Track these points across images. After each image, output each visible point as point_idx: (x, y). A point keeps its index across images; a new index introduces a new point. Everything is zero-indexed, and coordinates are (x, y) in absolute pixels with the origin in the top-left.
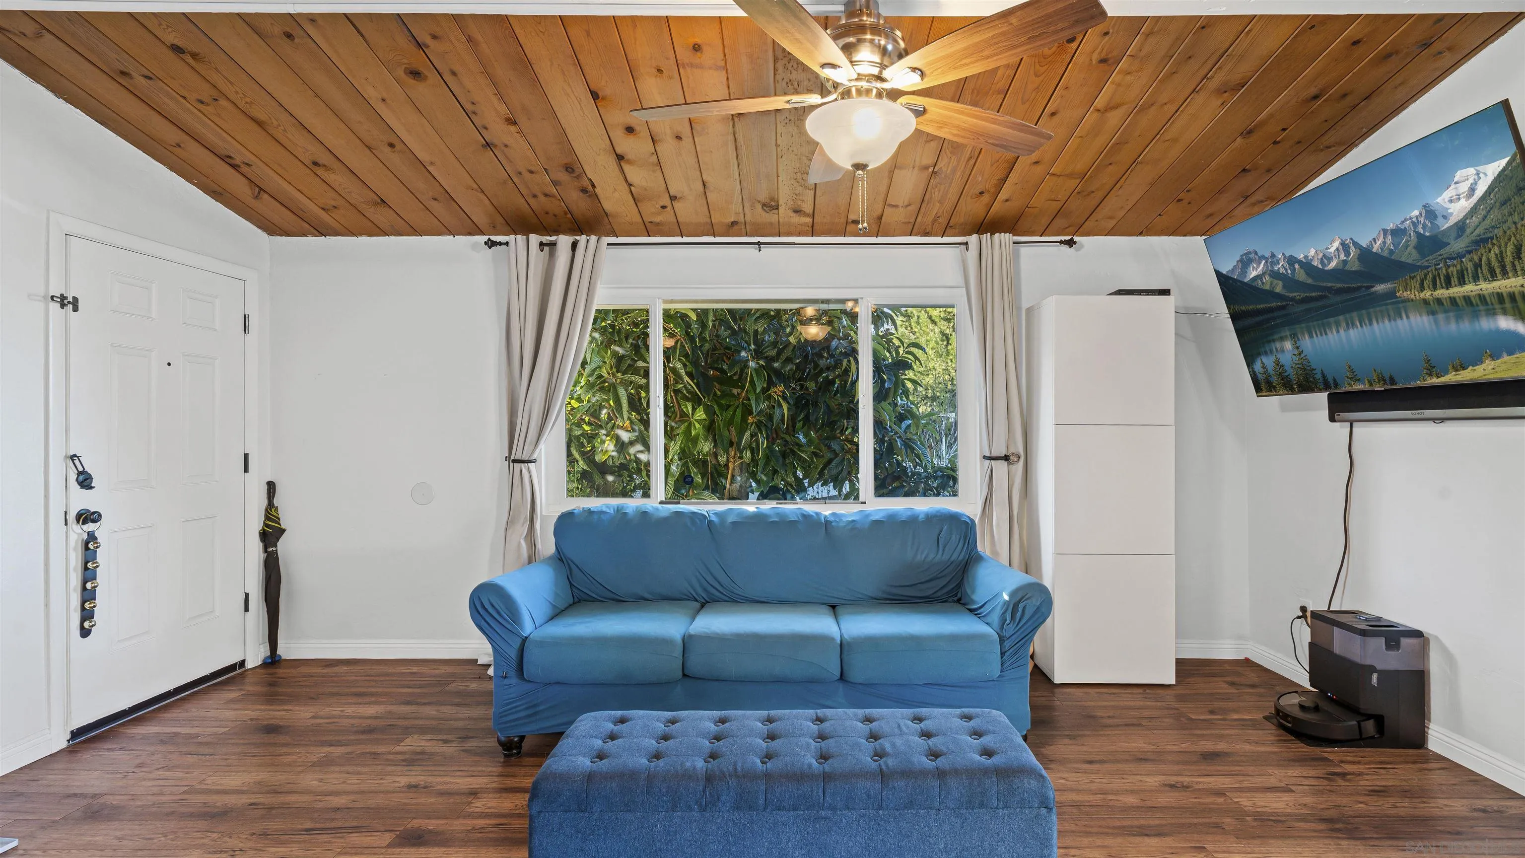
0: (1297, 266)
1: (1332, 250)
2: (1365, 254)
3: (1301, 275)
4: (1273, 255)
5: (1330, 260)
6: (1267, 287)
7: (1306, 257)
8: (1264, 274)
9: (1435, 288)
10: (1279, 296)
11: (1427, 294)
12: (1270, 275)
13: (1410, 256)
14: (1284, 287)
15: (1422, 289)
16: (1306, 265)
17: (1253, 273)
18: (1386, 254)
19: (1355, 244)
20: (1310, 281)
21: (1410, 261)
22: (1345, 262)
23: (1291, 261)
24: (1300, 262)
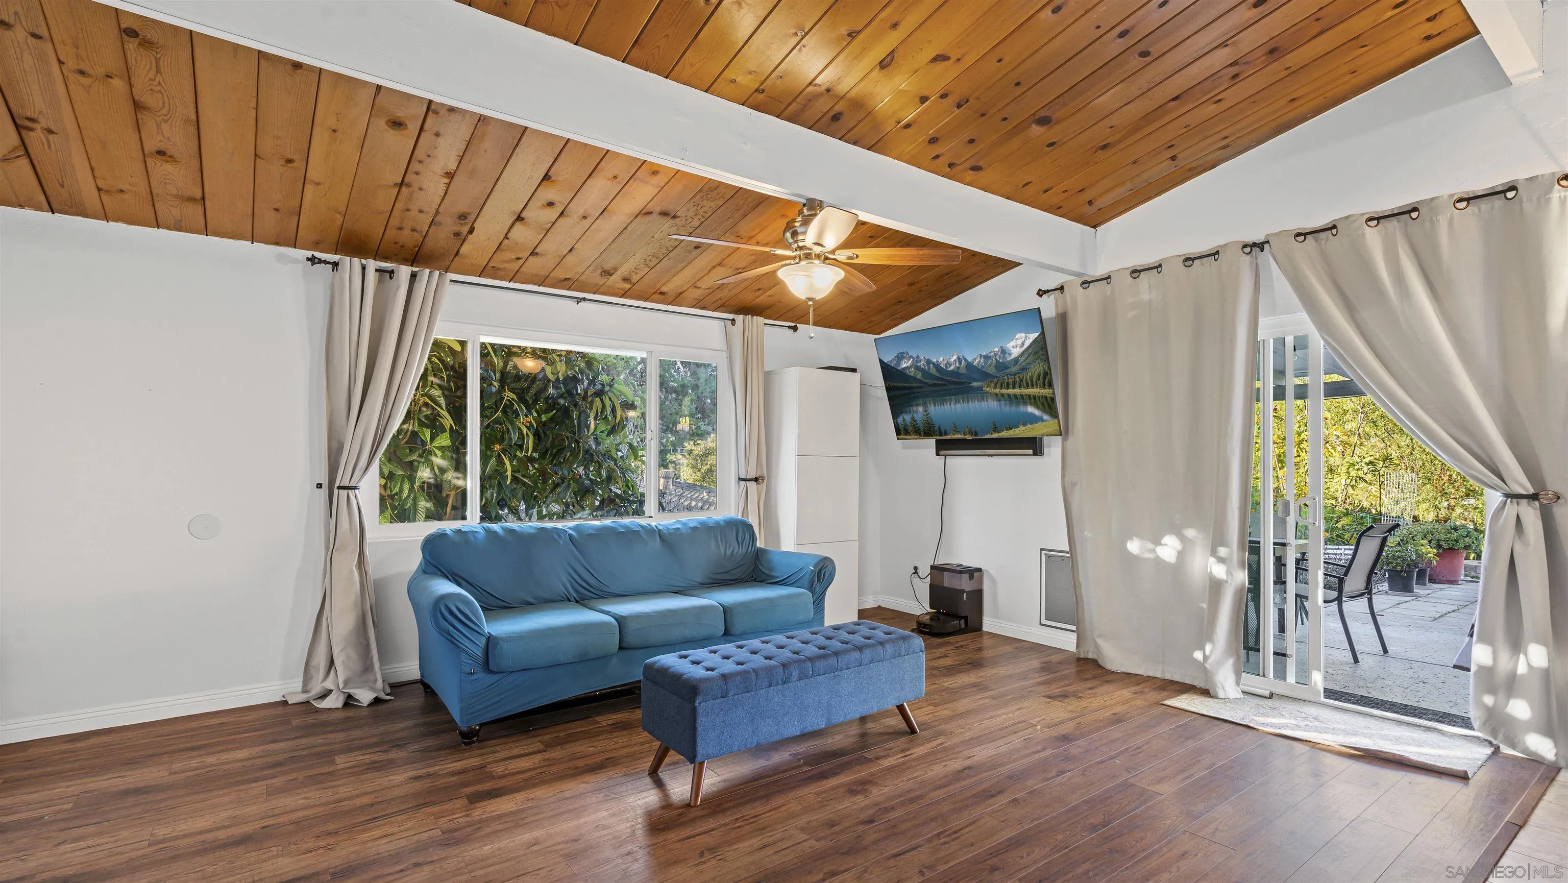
0: (931, 365)
1: (952, 360)
2: (969, 366)
3: (933, 371)
4: (918, 357)
5: (950, 365)
6: (912, 374)
7: (937, 361)
8: (911, 366)
9: (1001, 389)
10: (919, 381)
11: (997, 391)
12: (915, 368)
13: (992, 371)
14: (923, 375)
15: (995, 388)
16: (937, 366)
17: (904, 365)
18: (980, 367)
19: (965, 359)
20: (938, 375)
21: (991, 373)
22: (958, 368)
23: (929, 362)
24: (933, 364)
